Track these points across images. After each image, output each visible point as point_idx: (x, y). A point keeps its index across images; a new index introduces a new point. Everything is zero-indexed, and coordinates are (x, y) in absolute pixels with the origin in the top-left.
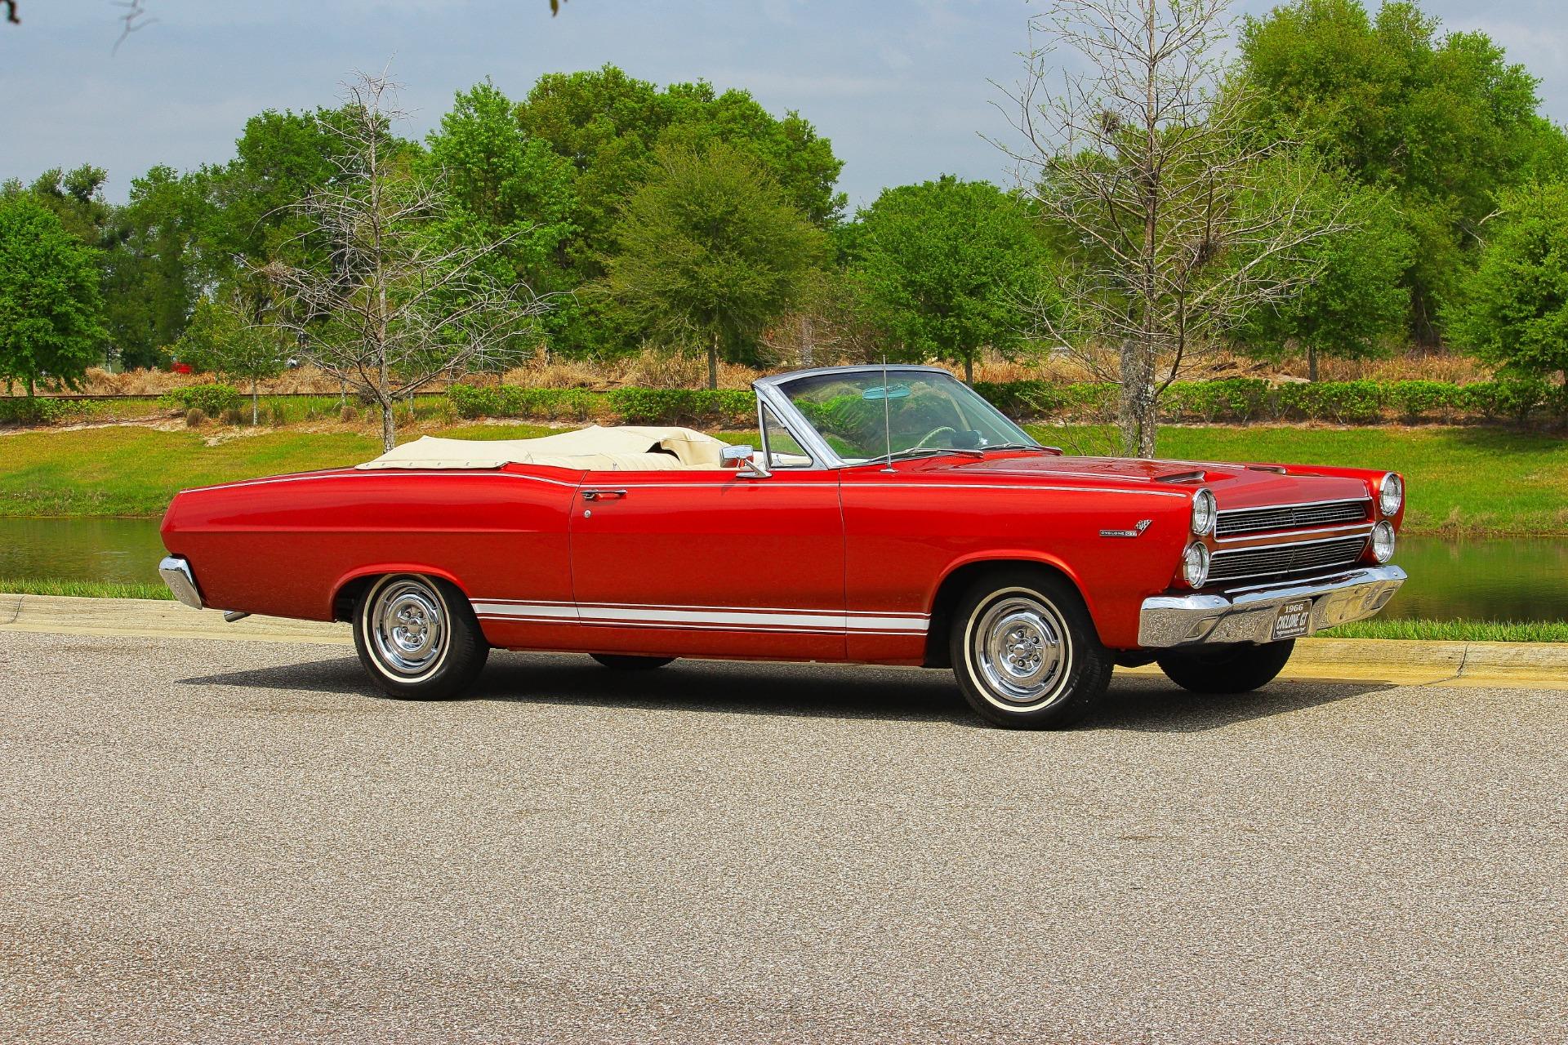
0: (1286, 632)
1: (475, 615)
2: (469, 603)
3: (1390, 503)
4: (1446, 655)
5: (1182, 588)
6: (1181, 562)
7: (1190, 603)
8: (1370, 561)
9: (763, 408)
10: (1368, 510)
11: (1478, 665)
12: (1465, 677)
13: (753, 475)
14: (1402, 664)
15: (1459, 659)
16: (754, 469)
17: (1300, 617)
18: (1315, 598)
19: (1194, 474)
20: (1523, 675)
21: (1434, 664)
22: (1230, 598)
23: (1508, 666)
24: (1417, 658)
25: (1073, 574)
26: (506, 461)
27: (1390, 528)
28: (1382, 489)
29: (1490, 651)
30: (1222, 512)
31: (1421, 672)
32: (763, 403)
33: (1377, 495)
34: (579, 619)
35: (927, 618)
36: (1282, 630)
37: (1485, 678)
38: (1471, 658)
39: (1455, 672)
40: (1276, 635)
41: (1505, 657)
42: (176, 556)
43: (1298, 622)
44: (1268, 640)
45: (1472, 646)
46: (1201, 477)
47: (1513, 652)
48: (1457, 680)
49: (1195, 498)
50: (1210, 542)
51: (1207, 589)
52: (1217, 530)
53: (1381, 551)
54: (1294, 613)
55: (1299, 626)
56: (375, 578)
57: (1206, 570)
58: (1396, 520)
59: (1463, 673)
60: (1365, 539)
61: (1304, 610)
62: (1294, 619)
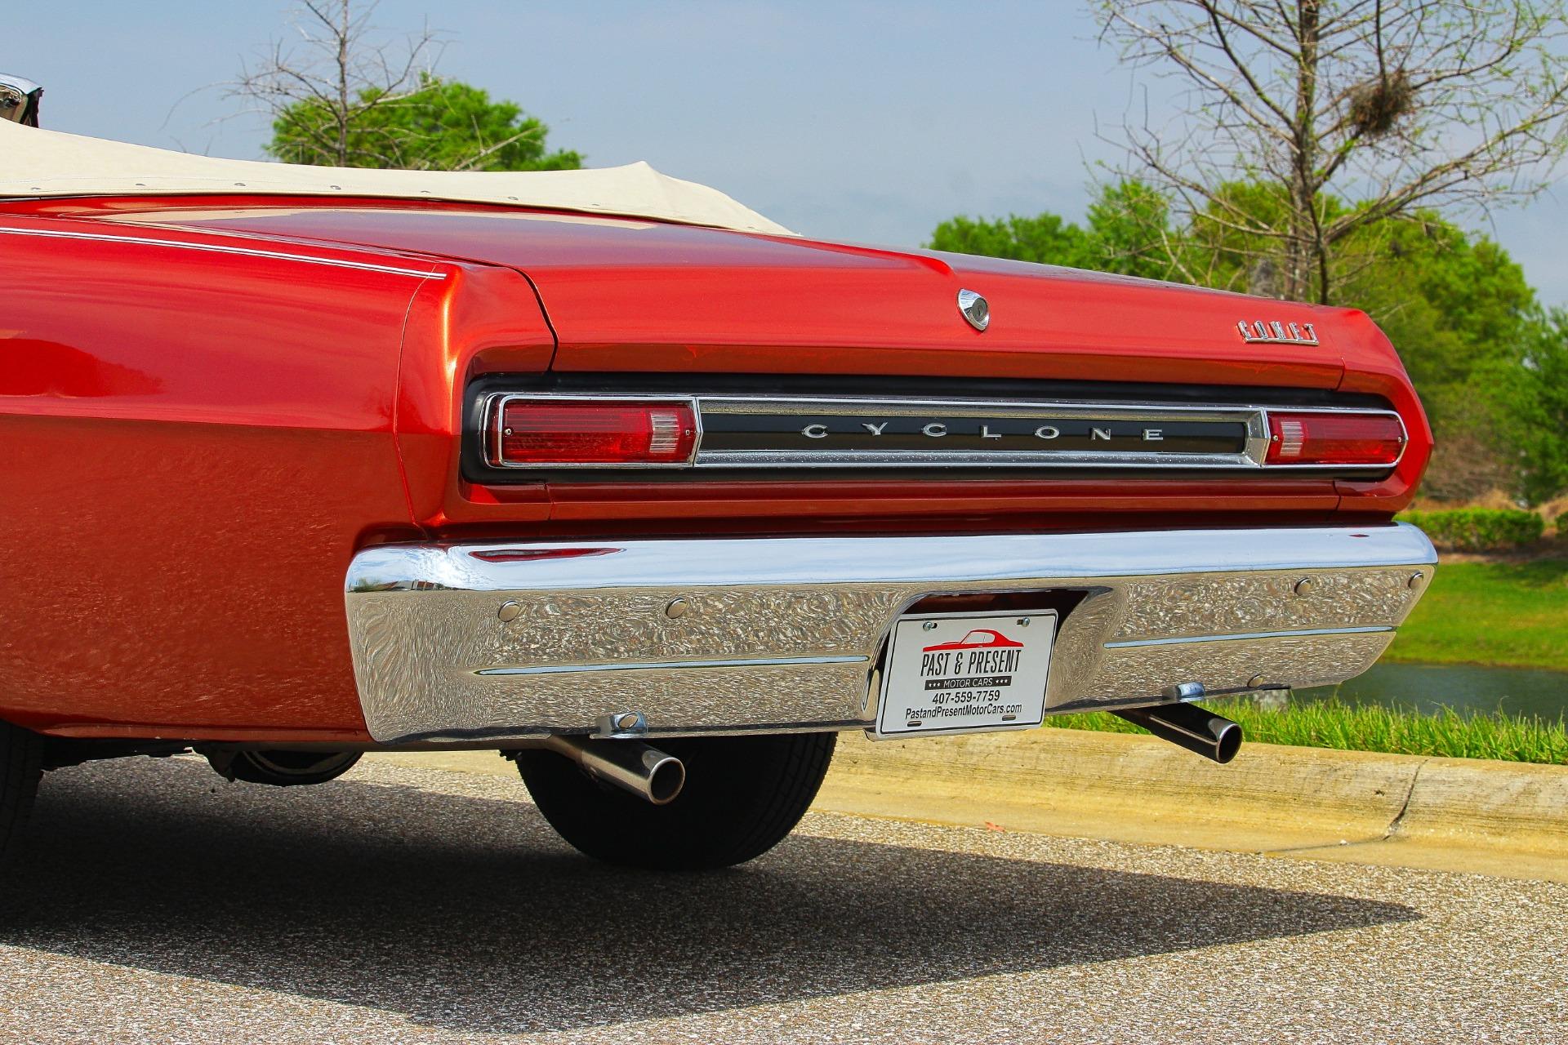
4: (1371, 785)
11: (1435, 815)
12: (1401, 840)
14: (1277, 802)
15: (1398, 794)
20: (1533, 842)
21: (1344, 805)
23: (1502, 821)
24: (1308, 791)
29: (1468, 782)
31: (1310, 823)
37: (1454, 845)
38: (1424, 795)
39: (1383, 828)
41: (1497, 800)
45: (1432, 768)
47: (1518, 784)
48: (1382, 847)
59: (1402, 831)
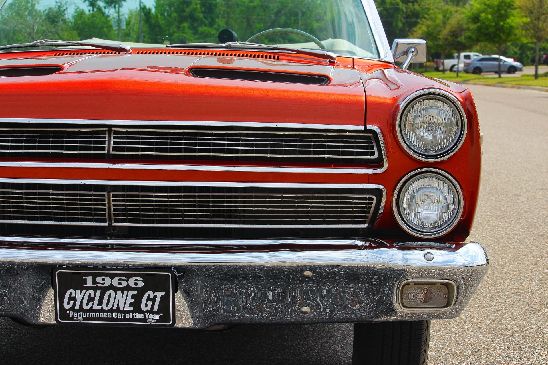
36: (81, 309)
40: (67, 317)
43: (136, 305)
54: (111, 287)
55: (138, 311)
60: (378, 193)
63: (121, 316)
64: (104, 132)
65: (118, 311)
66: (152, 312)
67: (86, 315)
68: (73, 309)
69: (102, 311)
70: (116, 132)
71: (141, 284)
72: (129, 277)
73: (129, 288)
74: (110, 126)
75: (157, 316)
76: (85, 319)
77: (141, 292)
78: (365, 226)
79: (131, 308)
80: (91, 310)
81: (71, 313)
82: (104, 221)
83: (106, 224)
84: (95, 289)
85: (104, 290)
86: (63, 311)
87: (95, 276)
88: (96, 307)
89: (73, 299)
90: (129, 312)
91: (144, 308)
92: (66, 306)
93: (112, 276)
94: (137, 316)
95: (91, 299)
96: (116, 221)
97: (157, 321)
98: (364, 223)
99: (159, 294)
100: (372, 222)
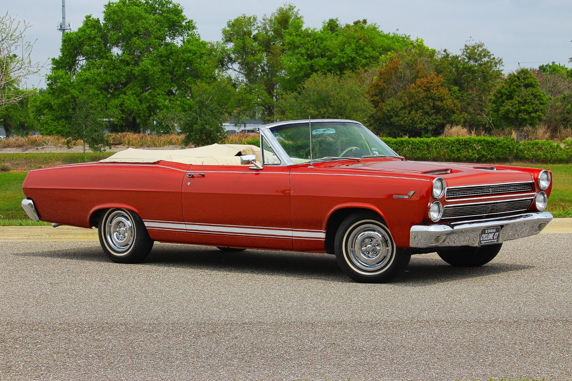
0: (485, 242)
1: (145, 227)
2: (143, 221)
3: (544, 184)
5: (428, 222)
6: (428, 209)
7: (432, 229)
8: (534, 209)
9: (262, 139)
10: (534, 186)
13: (255, 168)
16: (256, 166)
17: (494, 235)
18: (502, 226)
19: (446, 170)
22: (452, 226)
25: (383, 215)
26: (159, 160)
27: (546, 196)
28: (539, 177)
30: (449, 188)
32: (262, 136)
33: (537, 180)
34: (186, 230)
35: (324, 233)
36: (484, 240)
40: (481, 243)
42: (28, 198)
43: (493, 237)
44: (476, 245)
46: (449, 172)
49: (434, 181)
50: (443, 201)
51: (441, 222)
52: (447, 196)
53: (540, 205)
54: (490, 233)
55: (493, 239)
56: (105, 210)
57: (441, 214)
58: (548, 191)
60: (532, 200)
61: (497, 232)
62: (491, 236)
63: (490, 241)
64: (489, 188)
65: (490, 240)
66: (496, 239)
67: (484, 242)
68: (482, 241)
69: (487, 240)
70: (491, 187)
71: (495, 231)
72: (493, 229)
73: (493, 232)
74: (489, 186)
75: (496, 240)
76: (484, 243)
77: (495, 233)
78: (526, 209)
79: (492, 238)
80: (486, 240)
81: (482, 242)
82: (486, 213)
83: (487, 214)
84: (487, 233)
85: (489, 233)
86: (481, 241)
87: (488, 229)
88: (487, 239)
89: (483, 237)
90: (492, 239)
91: (495, 238)
92: (481, 240)
93: (490, 229)
94: (493, 240)
95: (486, 237)
96: (489, 213)
97: (496, 241)
98: (526, 208)
99: (498, 233)
100: (527, 209)
